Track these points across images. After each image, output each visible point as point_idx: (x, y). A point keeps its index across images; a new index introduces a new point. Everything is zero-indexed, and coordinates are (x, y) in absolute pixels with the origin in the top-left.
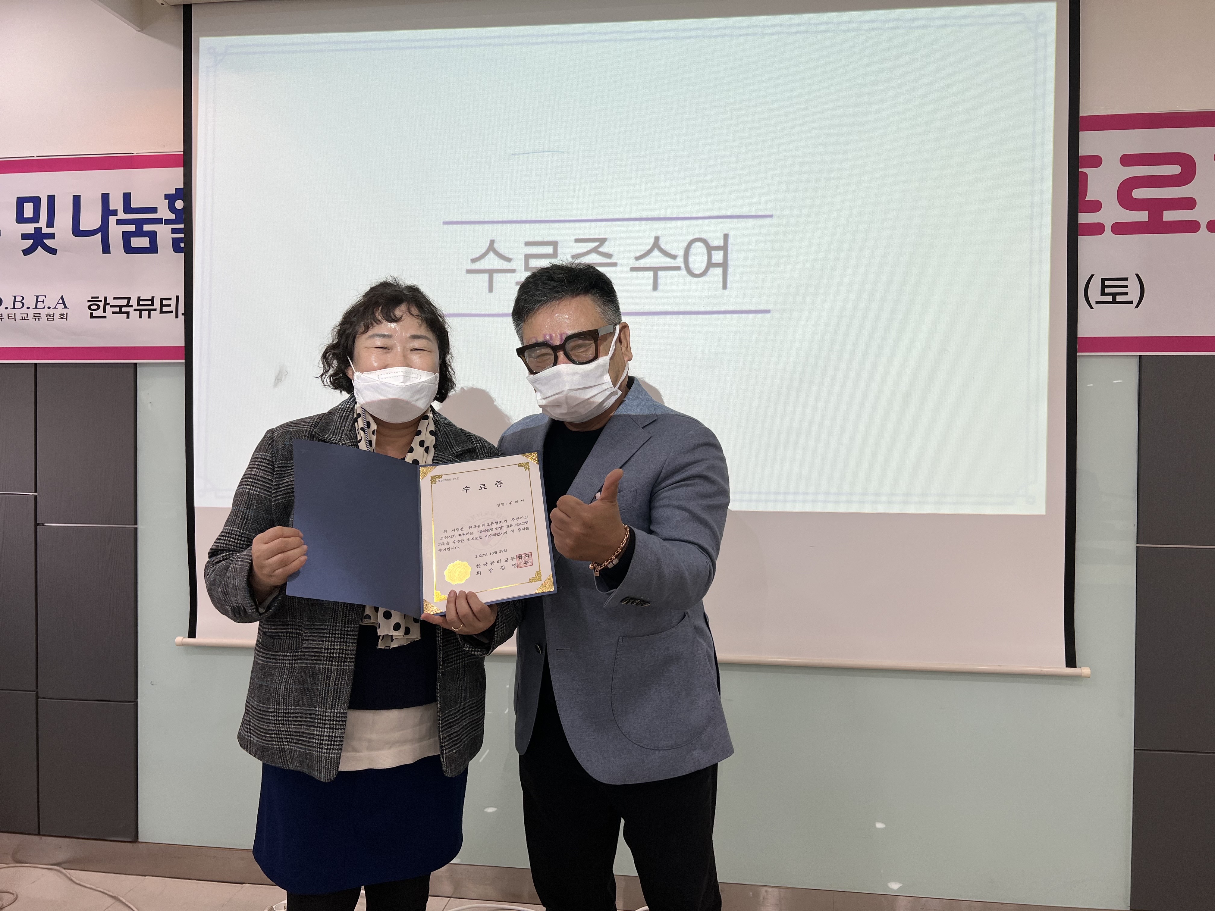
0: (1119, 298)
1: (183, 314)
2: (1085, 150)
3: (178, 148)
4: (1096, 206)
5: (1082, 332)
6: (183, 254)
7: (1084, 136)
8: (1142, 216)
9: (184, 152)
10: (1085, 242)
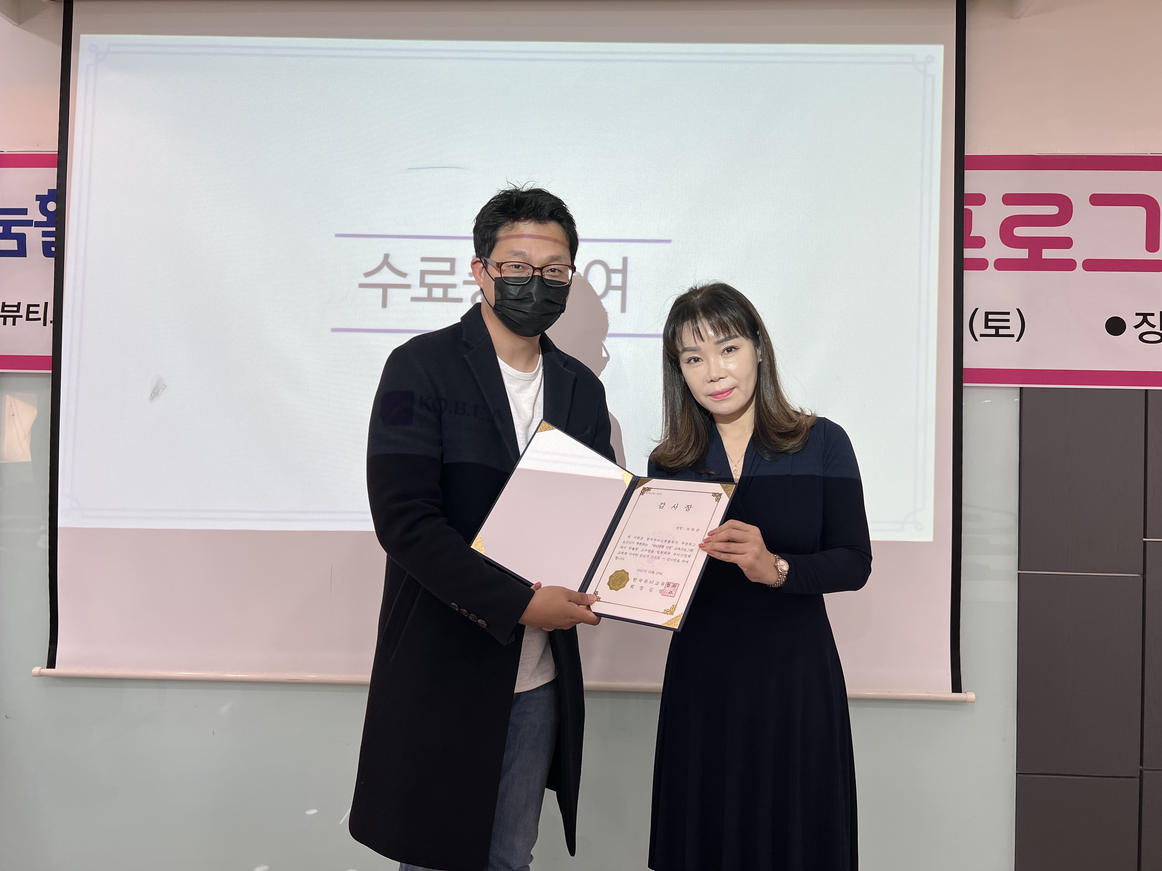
0: (1001, 332)
1: (51, 322)
2: (969, 188)
3: (53, 148)
4: (980, 242)
5: (967, 364)
6: (54, 258)
7: (969, 175)
8: (1023, 254)
9: (58, 152)
10: (969, 275)
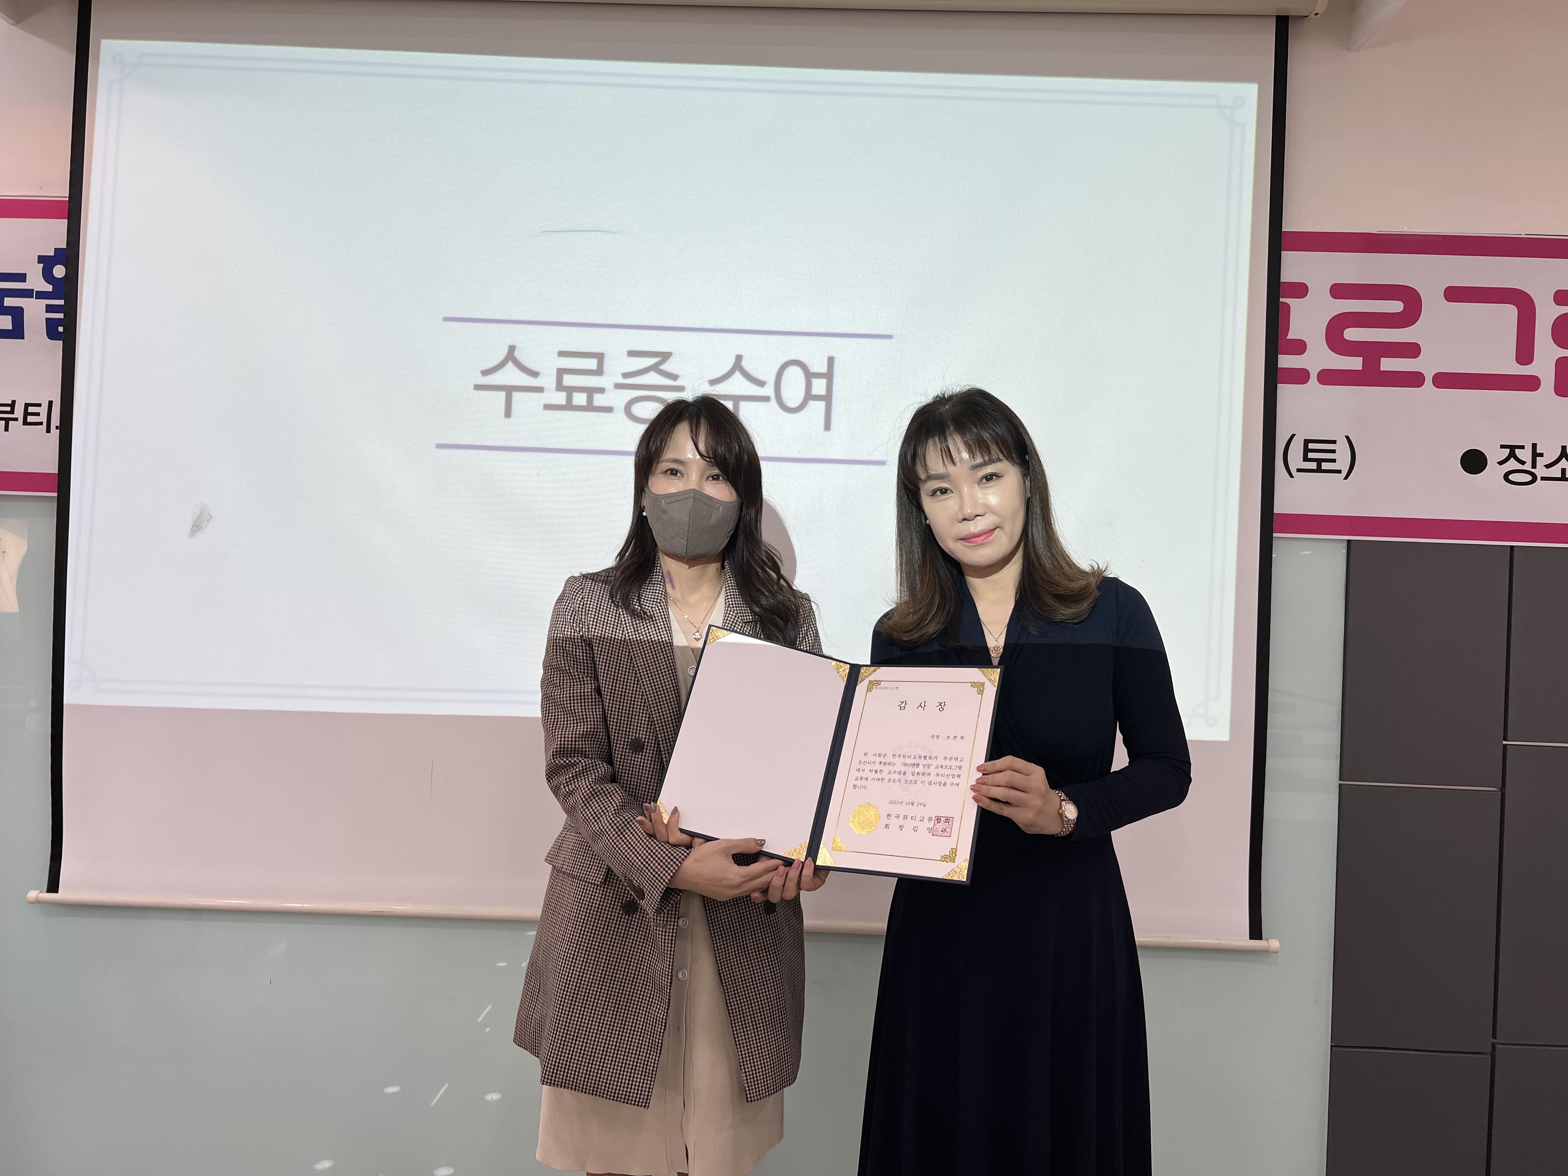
0: (1325, 466)
1: (57, 428)
2: (1287, 276)
3: (62, 192)
4: (1299, 347)
5: (1279, 508)
6: (62, 342)
7: (1288, 258)
8: (1355, 363)
9: (70, 197)
10: (1284, 391)
